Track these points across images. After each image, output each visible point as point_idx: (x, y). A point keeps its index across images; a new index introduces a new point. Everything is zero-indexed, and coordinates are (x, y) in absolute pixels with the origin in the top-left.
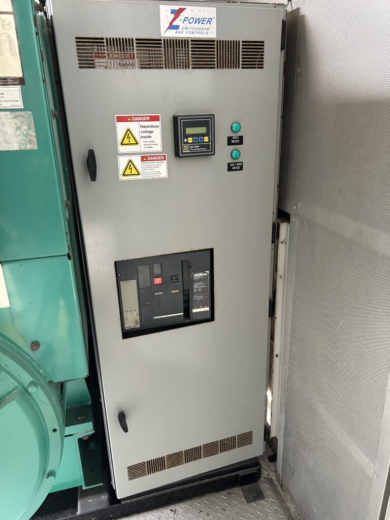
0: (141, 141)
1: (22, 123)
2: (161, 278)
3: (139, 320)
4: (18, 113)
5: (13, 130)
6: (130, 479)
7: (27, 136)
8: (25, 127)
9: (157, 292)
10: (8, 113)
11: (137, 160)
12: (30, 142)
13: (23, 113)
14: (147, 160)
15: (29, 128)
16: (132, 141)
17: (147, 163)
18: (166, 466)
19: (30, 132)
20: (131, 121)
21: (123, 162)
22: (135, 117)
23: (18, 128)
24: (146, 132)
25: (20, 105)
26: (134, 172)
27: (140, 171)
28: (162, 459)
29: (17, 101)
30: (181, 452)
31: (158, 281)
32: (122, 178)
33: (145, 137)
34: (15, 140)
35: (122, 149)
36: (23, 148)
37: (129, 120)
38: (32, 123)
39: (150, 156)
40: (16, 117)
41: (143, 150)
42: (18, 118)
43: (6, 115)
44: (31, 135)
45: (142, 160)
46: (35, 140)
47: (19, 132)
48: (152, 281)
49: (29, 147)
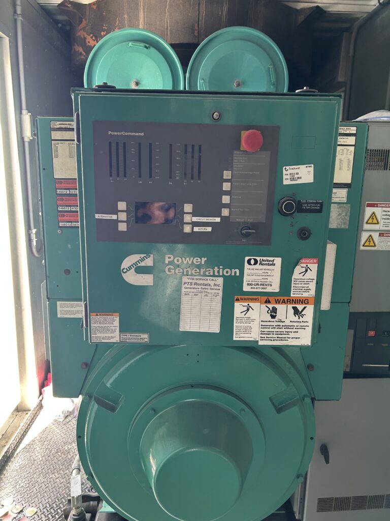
0: (382, 222)
1: (343, 211)
2: (374, 332)
3: (349, 365)
4: (342, 205)
5: (336, 215)
6: (318, 511)
7: (343, 220)
8: (344, 214)
9: (369, 343)
10: (336, 205)
11: (375, 236)
12: (345, 223)
13: (345, 205)
14: (383, 236)
15: (346, 215)
16: (375, 221)
17: (383, 238)
18: (350, 507)
19: (346, 217)
20: (377, 207)
21: (364, 236)
22: (380, 204)
23: (339, 215)
24: (386, 215)
25: (345, 200)
26: (372, 244)
27: (376, 243)
28: (348, 499)
29: (343, 198)
30: (366, 497)
31: (372, 333)
32: (362, 248)
33: (385, 219)
34: (336, 222)
35: (366, 227)
36: (339, 227)
37: (376, 206)
38: (349, 212)
39: (386, 233)
40: (340, 207)
41: (382, 228)
42: (341, 208)
43: (335, 206)
44: (346, 219)
45: (380, 236)
46: (348, 223)
47: (339, 217)
48: (367, 333)
49: (343, 227)
